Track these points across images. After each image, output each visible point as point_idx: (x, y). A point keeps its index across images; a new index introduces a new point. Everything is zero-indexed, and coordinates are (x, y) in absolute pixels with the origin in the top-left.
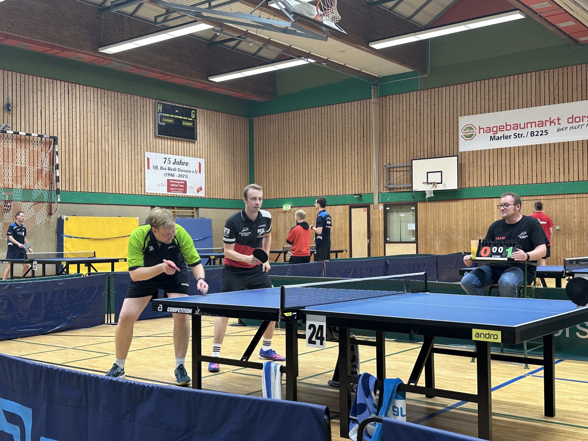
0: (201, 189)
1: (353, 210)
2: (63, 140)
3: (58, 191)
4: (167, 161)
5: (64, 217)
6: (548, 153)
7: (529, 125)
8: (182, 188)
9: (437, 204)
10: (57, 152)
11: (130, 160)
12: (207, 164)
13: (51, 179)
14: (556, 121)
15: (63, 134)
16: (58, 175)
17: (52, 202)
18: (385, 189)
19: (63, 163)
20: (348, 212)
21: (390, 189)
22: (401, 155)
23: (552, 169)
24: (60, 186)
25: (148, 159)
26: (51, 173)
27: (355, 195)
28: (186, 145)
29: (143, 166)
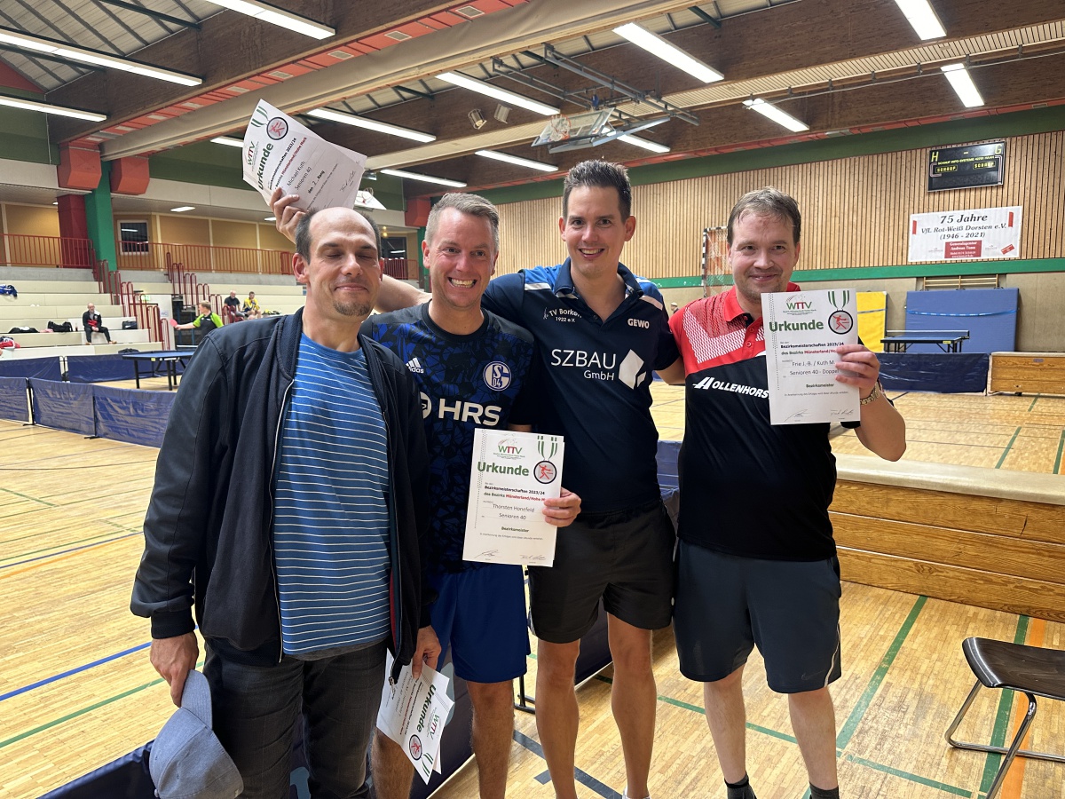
4: (946, 220)
8: (972, 250)
11: (887, 228)
12: (1027, 212)
25: (915, 223)
28: (985, 194)
29: (906, 231)
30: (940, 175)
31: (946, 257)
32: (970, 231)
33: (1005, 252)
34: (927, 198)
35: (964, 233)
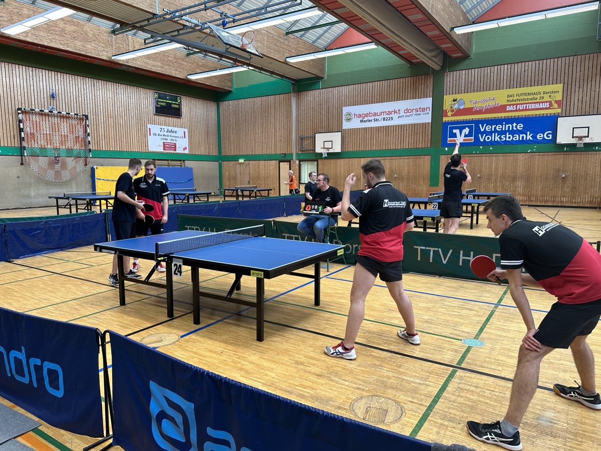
0: (186, 148)
1: (281, 163)
2: (92, 117)
3: (90, 150)
4: (162, 130)
5: (95, 167)
6: (392, 131)
7: (383, 113)
8: (173, 147)
9: (329, 160)
10: (88, 125)
11: (137, 130)
12: (189, 132)
13: (85, 142)
14: (398, 112)
15: (92, 113)
16: (89, 140)
17: (87, 157)
18: (300, 151)
19: (93, 132)
20: (278, 164)
21: (303, 151)
22: (309, 130)
23: (394, 141)
24: (91, 147)
25: (150, 129)
26: (85, 139)
27: (282, 154)
28: (175, 120)
29: (146, 133)
30: (159, 106)
31: (163, 150)
32: (172, 138)
33: (184, 150)
34: (154, 117)
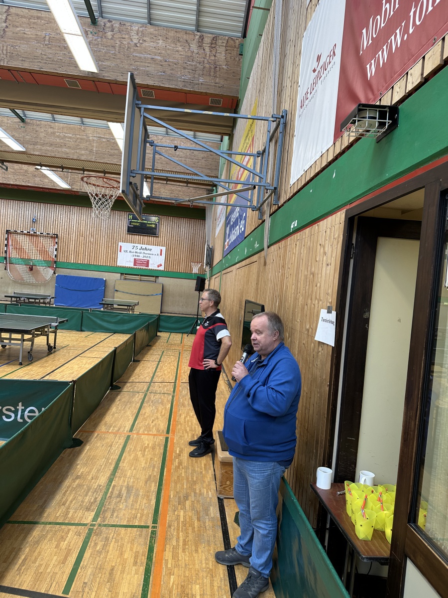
4: (135, 248)
8: (145, 264)
11: (107, 247)
12: (167, 250)
25: (121, 246)
28: (151, 239)
29: (116, 250)
30: (132, 226)
31: (134, 265)
32: (145, 255)
33: (158, 267)
34: (126, 236)
35: (141, 255)
